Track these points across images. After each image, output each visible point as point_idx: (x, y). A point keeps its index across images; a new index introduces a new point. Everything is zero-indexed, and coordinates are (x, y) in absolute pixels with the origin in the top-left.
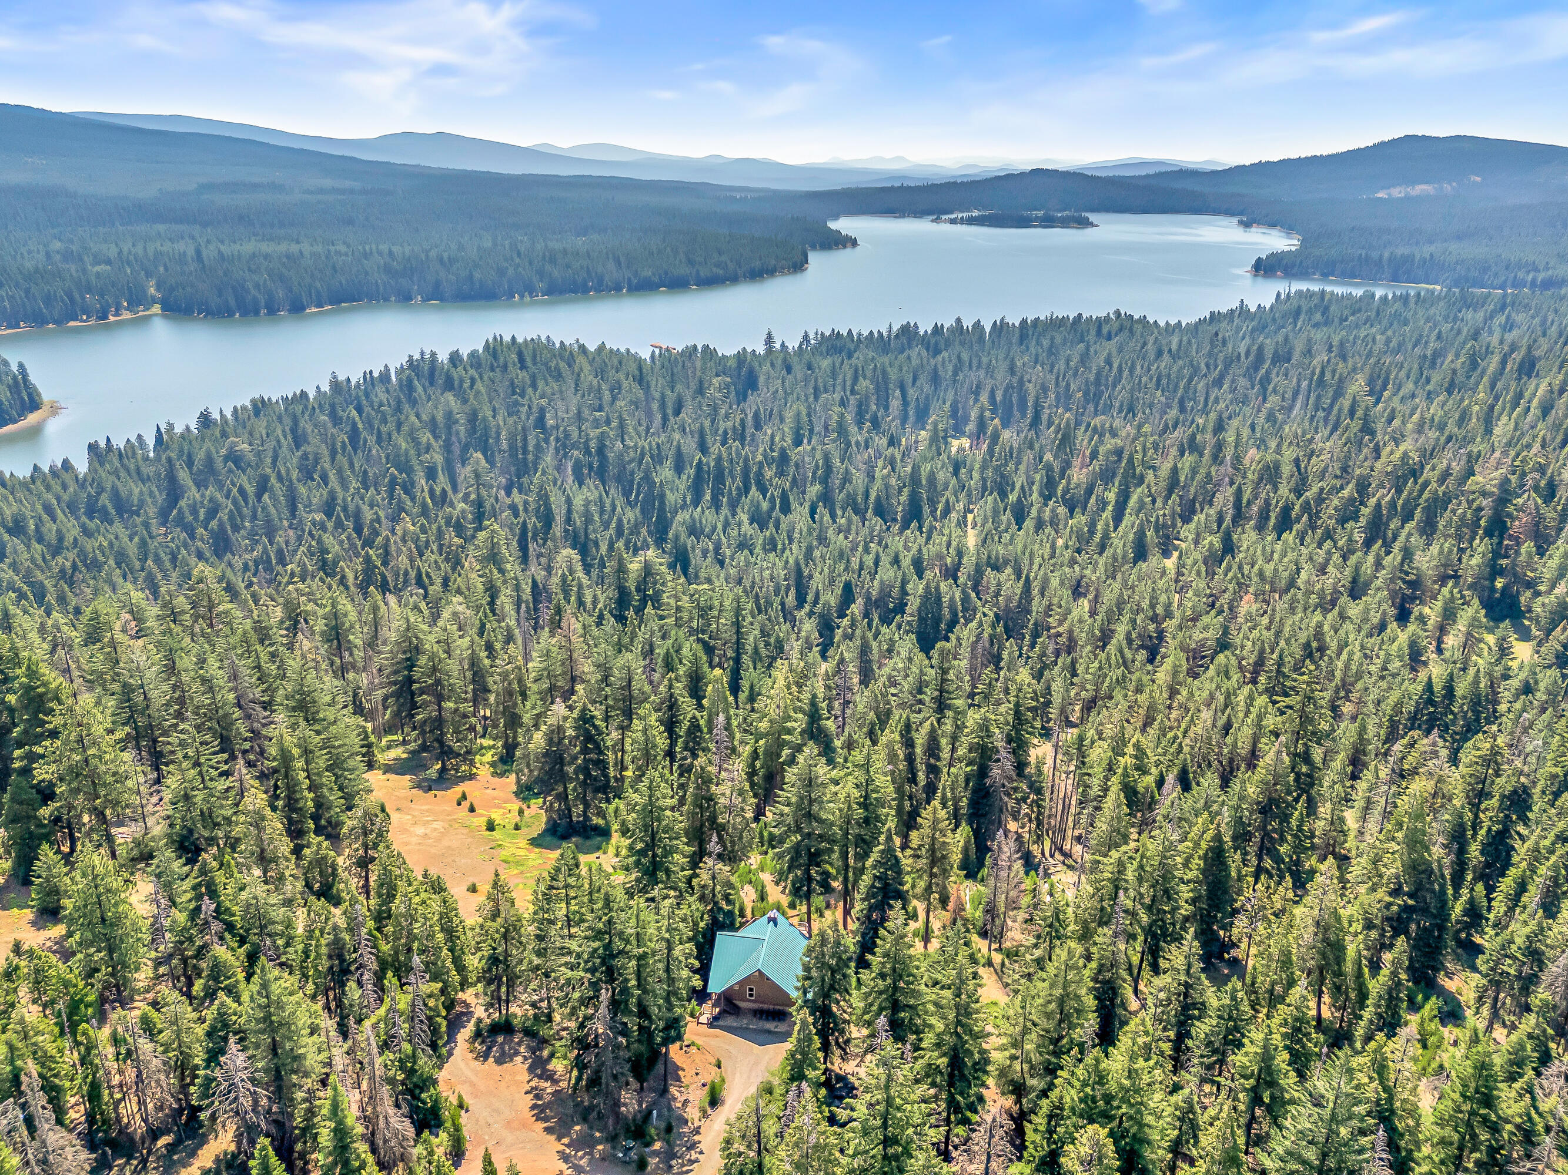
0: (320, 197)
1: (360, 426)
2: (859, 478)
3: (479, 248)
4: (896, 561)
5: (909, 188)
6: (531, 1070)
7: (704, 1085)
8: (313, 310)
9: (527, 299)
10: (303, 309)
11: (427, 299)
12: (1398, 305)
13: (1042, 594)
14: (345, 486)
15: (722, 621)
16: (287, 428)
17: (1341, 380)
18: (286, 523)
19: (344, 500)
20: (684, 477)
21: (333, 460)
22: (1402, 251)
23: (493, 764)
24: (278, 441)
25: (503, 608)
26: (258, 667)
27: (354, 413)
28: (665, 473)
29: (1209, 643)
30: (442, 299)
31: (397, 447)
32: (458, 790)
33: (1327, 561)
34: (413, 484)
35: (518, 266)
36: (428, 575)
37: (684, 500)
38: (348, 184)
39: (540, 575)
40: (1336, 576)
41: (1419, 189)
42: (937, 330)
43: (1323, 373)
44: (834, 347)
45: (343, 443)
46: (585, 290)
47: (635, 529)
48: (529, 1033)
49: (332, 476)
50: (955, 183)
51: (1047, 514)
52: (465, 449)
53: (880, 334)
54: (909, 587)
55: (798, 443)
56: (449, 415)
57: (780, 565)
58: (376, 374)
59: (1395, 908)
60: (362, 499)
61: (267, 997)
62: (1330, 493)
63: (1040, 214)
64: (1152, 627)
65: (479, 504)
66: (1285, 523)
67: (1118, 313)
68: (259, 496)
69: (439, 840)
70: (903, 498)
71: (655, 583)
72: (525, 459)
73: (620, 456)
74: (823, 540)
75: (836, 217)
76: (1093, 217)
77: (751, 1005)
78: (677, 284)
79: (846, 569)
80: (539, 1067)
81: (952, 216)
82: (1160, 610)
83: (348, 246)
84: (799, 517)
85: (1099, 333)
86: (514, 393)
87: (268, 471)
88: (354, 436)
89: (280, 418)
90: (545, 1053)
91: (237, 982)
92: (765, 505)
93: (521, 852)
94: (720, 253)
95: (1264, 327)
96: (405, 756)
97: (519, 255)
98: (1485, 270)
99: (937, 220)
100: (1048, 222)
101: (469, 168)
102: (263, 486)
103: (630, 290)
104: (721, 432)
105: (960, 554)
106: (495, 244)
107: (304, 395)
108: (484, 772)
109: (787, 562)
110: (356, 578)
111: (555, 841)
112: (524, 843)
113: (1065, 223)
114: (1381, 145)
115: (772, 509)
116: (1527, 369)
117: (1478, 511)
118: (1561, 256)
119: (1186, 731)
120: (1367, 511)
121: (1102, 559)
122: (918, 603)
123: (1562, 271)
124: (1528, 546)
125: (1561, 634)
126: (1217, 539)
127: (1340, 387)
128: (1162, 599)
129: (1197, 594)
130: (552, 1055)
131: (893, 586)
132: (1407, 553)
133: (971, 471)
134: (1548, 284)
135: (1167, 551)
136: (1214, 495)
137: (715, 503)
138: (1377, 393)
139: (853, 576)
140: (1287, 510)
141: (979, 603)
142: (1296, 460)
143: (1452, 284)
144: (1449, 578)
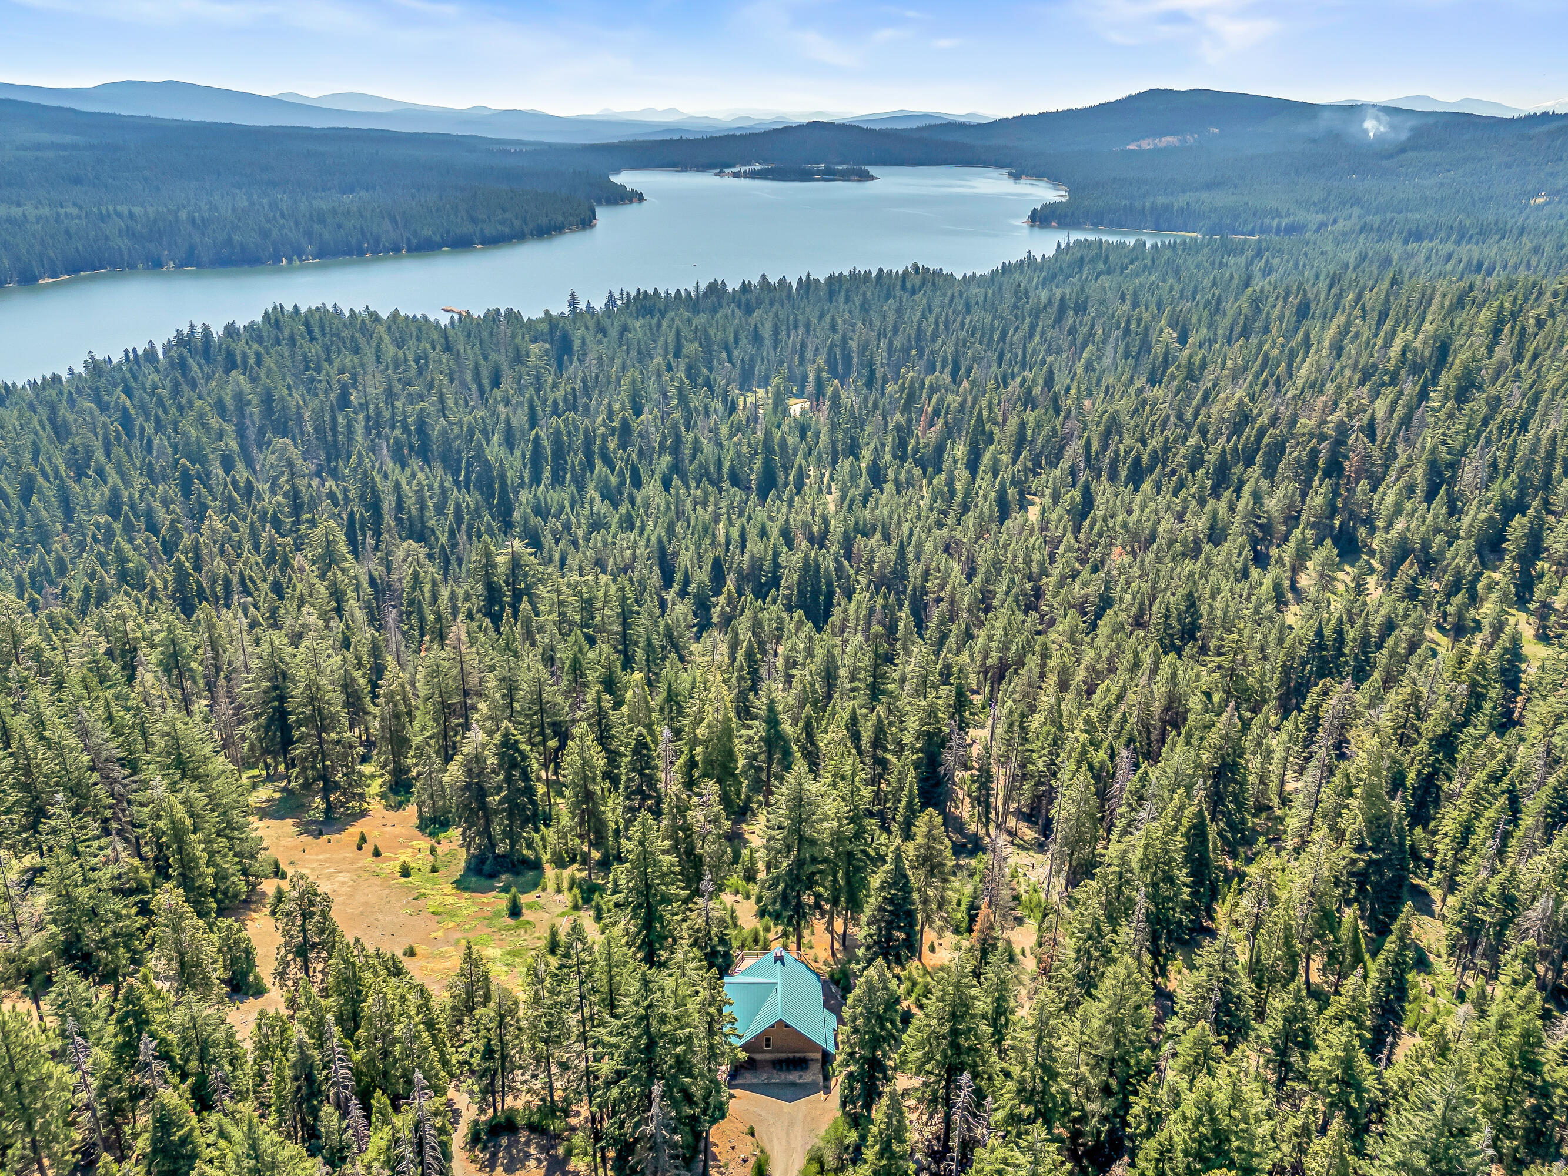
0: (38, 153)
1: (132, 412)
2: (708, 447)
3: (234, 209)
4: (763, 534)
5: (688, 141)
7: (745, 1161)
8: (47, 280)
9: (296, 263)
10: (35, 279)
11: (180, 265)
12: (1168, 254)
13: (918, 558)
14: (128, 484)
15: (607, 612)
16: (45, 418)
17: (1146, 329)
18: (59, 527)
19: (131, 497)
20: (518, 453)
21: (108, 454)
22: (1161, 200)
23: (383, 796)
24: (36, 433)
25: (352, 615)
26: (110, 718)
27: (123, 397)
28: (495, 451)
29: (1092, 599)
30: (199, 265)
31: (186, 435)
32: (355, 829)
33: (1185, 508)
34: (208, 474)
35: (283, 227)
36: (251, 578)
37: (521, 478)
38: (68, 139)
39: (379, 571)
40: (1199, 523)
41: (1167, 141)
42: (746, 288)
43: (1128, 322)
44: (644, 307)
45: (117, 432)
46: (361, 253)
47: (477, 514)
48: (532, 1128)
49: (110, 469)
51: (903, 477)
52: (262, 431)
53: (688, 293)
54: (782, 559)
55: (638, 413)
56: (239, 397)
57: (642, 543)
58: (140, 352)
59: (1361, 864)
60: (153, 495)
61: (256, 1158)
62: (1175, 441)
63: (822, 167)
64: (1028, 586)
65: (294, 496)
66: (1136, 477)
67: (916, 267)
68: (26, 498)
69: (351, 896)
70: (757, 466)
71: (526, 575)
72: (336, 441)
73: (444, 433)
74: (680, 514)
75: (617, 171)
76: (872, 170)
77: (768, 1056)
78: (462, 244)
79: (712, 544)
80: (557, 1170)
81: (736, 169)
82: (1035, 568)
83: (81, 208)
84: (652, 491)
85: (903, 287)
86: (308, 368)
87: (32, 468)
88: (126, 421)
89: (32, 408)
90: (561, 1151)
91: (192, 1130)
92: (614, 480)
93: (450, 900)
94: (504, 210)
95: (1054, 277)
96: (277, 795)
97: (283, 215)
98: (1237, 217)
99: (720, 174)
100: (830, 175)
101: (208, 119)
102: (28, 490)
103: (409, 251)
104: (550, 402)
105: (826, 521)
106: (252, 204)
107: (56, 378)
108: (376, 806)
109: (649, 540)
110: (166, 588)
111: (485, 882)
112: (449, 889)
113: (845, 176)
114: (1130, 98)
115: (622, 483)
116: (1303, 311)
117: (1314, 453)
118: (1299, 203)
119: (1120, 697)
120: (1211, 458)
121: (970, 519)
122: (796, 576)
123: (1301, 216)
124: (1363, 484)
125: (1409, 568)
126: (1076, 494)
127: (1146, 335)
128: (1036, 556)
129: (1068, 549)
130: (569, 1152)
131: (764, 559)
132: (1257, 497)
133: (817, 435)
134: (1291, 229)
135: (1023, 507)
136: (1062, 448)
137: (557, 480)
138: (1183, 340)
139: (721, 551)
140: (1138, 460)
141: (852, 571)
142: (1136, 410)
143: (1212, 231)
144: (1292, 519)
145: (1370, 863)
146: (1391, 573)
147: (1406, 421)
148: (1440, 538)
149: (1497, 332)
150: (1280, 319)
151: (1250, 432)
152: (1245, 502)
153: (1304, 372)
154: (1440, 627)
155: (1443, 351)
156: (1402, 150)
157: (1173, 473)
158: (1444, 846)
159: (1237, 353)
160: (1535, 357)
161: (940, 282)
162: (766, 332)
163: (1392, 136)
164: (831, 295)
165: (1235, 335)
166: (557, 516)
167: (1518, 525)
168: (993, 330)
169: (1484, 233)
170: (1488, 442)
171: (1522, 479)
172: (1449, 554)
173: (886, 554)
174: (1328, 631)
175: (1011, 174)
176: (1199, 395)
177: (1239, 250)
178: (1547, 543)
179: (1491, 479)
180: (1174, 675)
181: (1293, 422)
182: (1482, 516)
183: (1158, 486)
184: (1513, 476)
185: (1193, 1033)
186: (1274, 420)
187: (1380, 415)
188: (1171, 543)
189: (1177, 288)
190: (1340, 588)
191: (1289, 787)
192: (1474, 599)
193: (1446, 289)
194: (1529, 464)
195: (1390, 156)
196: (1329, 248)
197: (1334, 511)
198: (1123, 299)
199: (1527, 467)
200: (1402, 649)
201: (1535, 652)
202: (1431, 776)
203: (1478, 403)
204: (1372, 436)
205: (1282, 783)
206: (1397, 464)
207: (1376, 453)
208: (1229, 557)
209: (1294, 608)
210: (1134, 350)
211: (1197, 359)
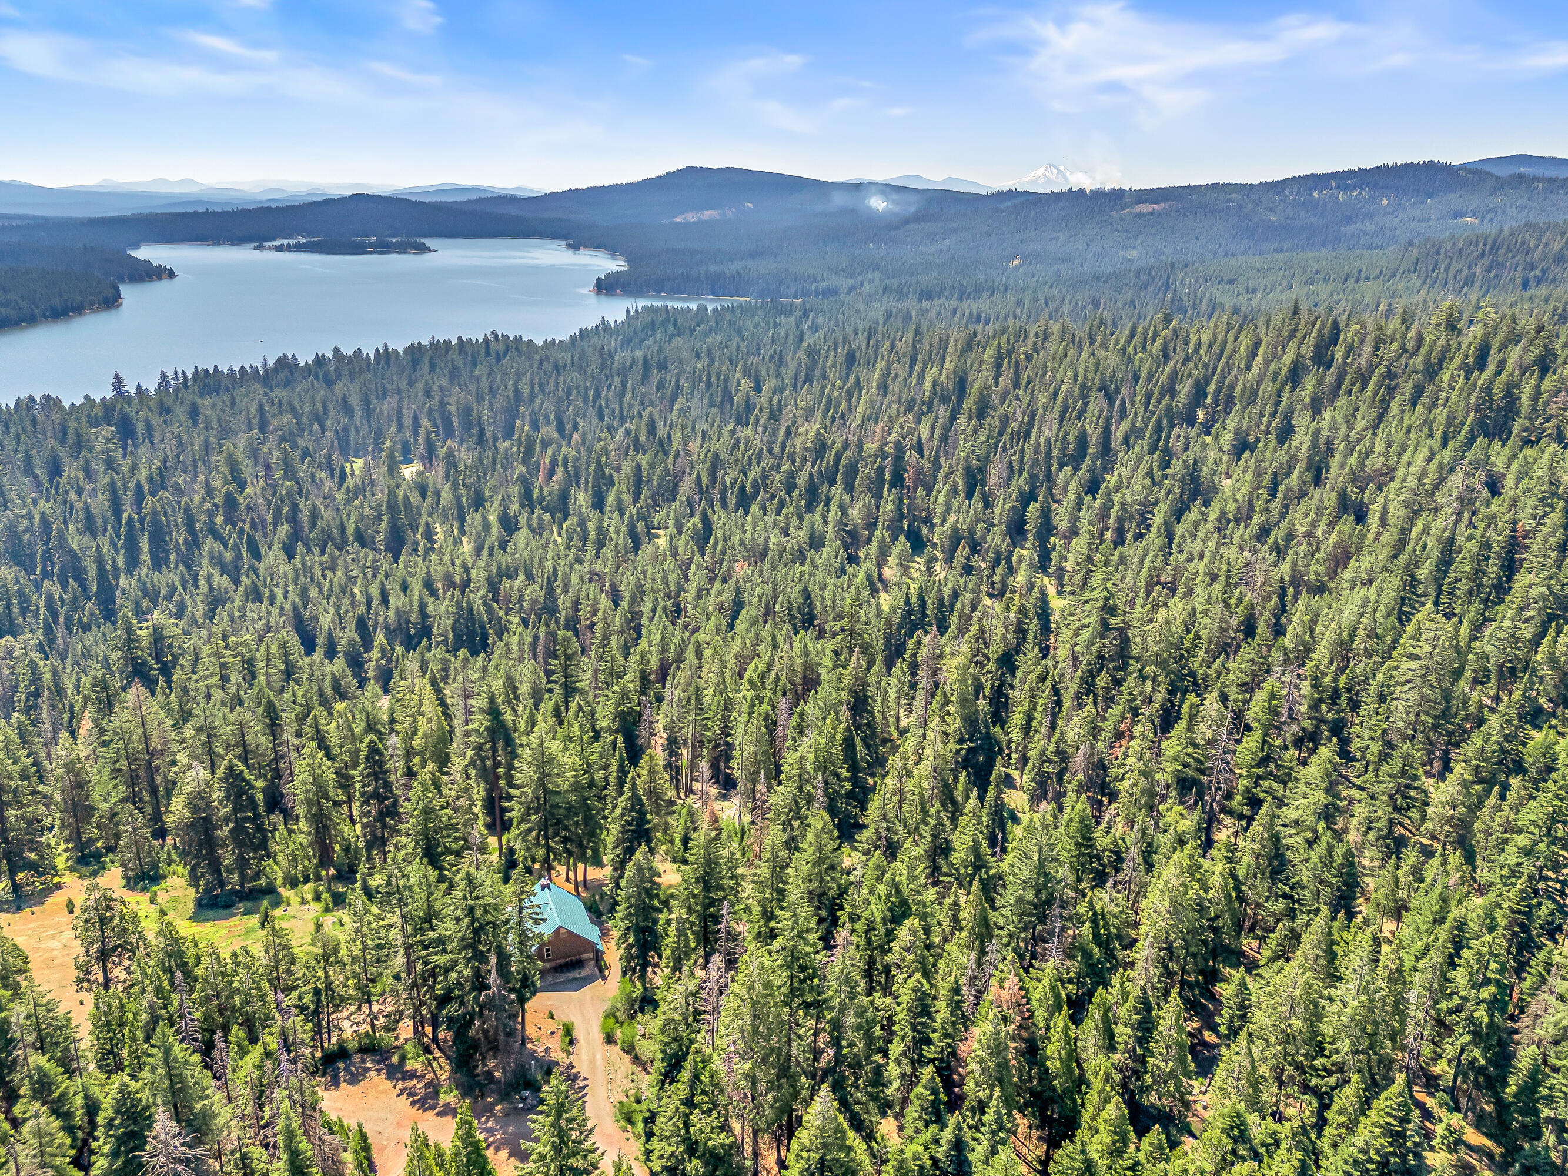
2: (327, 513)
4: (405, 588)
5: (215, 213)
6: (390, 1077)
7: (552, 1034)
12: (728, 317)
13: (566, 591)
15: (271, 670)
17: (726, 380)
22: (713, 268)
23: (73, 868)
29: (726, 604)
33: (788, 524)
40: (800, 536)
41: (708, 214)
42: (319, 360)
43: (709, 376)
44: (207, 385)
50: (269, 208)
51: (534, 523)
53: (255, 369)
54: (430, 609)
55: (242, 485)
57: (275, 611)
59: (964, 751)
62: (770, 470)
63: (373, 240)
64: (670, 603)
66: (744, 501)
67: (495, 335)
70: (384, 526)
75: (136, 246)
76: (428, 242)
77: (550, 964)
79: (352, 604)
80: (397, 1072)
81: (278, 243)
82: (673, 586)
84: (273, 558)
85: (488, 354)
90: (395, 1059)
92: (229, 555)
95: (630, 341)
98: (781, 282)
99: (260, 248)
100: (383, 248)
105: (466, 570)
108: (68, 878)
109: (282, 608)
113: (401, 249)
114: (668, 176)
115: (239, 557)
116: (851, 359)
117: (881, 470)
118: (830, 269)
119: (770, 665)
120: (802, 481)
121: (607, 551)
122: (449, 622)
123: (834, 281)
124: (920, 491)
125: (963, 550)
126: (696, 520)
127: (726, 386)
128: (672, 577)
129: (698, 567)
130: (403, 1059)
131: (411, 611)
132: (842, 508)
133: (437, 494)
134: (828, 292)
135: (651, 537)
136: (676, 485)
137: (159, 562)
138: (758, 388)
139: (362, 609)
140: (743, 488)
141: (501, 613)
142: (733, 448)
143: (762, 294)
144: (872, 526)
145: (970, 750)
146: (950, 559)
147: (944, 439)
148: (981, 526)
149: (998, 366)
150: (834, 365)
151: (829, 456)
152: (834, 513)
153: (861, 409)
154: (991, 596)
155: (962, 384)
156: (906, 222)
157: (773, 497)
158: (1016, 735)
159: (806, 397)
160: (1028, 383)
161: (524, 348)
162: (355, 401)
163: (896, 209)
164: (415, 363)
165: (799, 383)
166: (169, 598)
167: (1033, 509)
168: (586, 390)
169: (978, 291)
170: (1004, 450)
171: (1031, 475)
172: (989, 538)
173: (534, 592)
174: (914, 600)
175: (569, 246)
176: (782, 432)
177: (788, 311)
178: (1055, 522)
179: (1010, 478)
180: (805, 647)
181: (861, 447)
182: (1008, 506)
183: (764, 508)
184: (1025, 474)
185: (872, 863)
186: (846, 446)
187: (924, 436)
188: (781, 553)
189: (743, 345)
190: (916, 574)
191: (903, 724)
192: (1011, 571)
193: (956, 338)
194: (1035, 463)
195: (896, 228)
196: (861, 307)
197: (902, 517)
198: (698, 356)
199: (1033, 466)
200: (967, 610)
201: (1057, 603)
202: (1000, 686)
203: (992, 420)
204: (921, 453)
205: (898, 719)
206: (943, 472)
207: (926, 465)
208: (828, 559)
209: (883, 595)
210: (718, 400)
211: (775, 402)
